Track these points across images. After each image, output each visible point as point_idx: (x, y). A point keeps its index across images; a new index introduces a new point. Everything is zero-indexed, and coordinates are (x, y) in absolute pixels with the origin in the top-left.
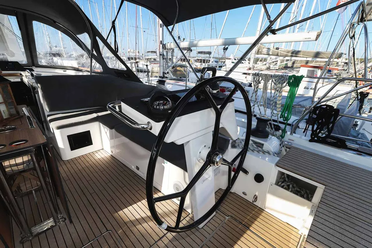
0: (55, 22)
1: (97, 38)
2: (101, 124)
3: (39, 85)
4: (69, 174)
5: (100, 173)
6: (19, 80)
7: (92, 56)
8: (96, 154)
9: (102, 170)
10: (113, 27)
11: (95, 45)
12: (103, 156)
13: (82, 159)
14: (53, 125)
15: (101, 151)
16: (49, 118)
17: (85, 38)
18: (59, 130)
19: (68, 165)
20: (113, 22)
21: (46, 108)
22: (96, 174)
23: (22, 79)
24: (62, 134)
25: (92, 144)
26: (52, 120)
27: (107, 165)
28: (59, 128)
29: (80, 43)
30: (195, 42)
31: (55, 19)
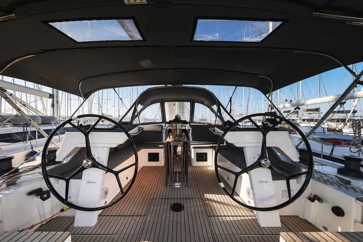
0: (204, 102)
1: (220, 106)
2: (213, 150)
3: (191, 128)
4: (192, 171)
5: (206, 176)
6: (185, 128)
7: (217, 116)
8: (208, 168)
9: (208, 174)
10: (231, 100)
11: (219, 110)
12: (211, 169)
13: (201, 168)
14: (192, 146)
15: (211, 167)
16: (191, 144)
17: (215, 107)
18: (193, 149)
19: (193, 168)
20: (231, 98)
21: (191, 139)
22: (205, 176)
23: (186, 128)
24: (194, 151)
25: (207, 161)
26: (192, 144)
27: (211, 173)
28: (194, 148)
29: (212, 110)
30: (302, 102)
31: (204, 101)
